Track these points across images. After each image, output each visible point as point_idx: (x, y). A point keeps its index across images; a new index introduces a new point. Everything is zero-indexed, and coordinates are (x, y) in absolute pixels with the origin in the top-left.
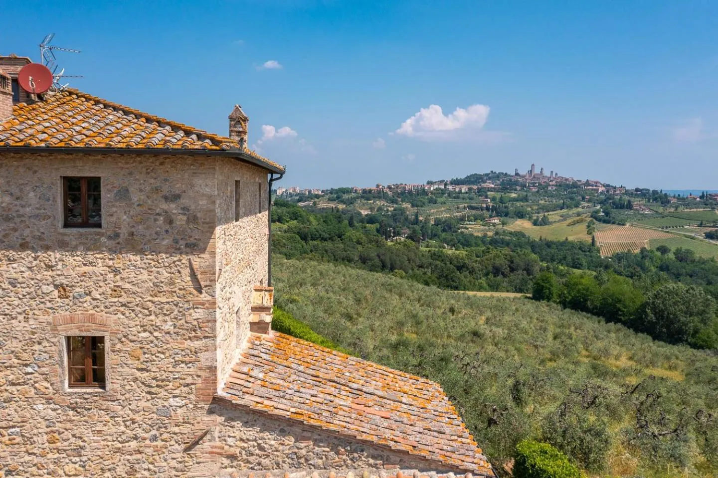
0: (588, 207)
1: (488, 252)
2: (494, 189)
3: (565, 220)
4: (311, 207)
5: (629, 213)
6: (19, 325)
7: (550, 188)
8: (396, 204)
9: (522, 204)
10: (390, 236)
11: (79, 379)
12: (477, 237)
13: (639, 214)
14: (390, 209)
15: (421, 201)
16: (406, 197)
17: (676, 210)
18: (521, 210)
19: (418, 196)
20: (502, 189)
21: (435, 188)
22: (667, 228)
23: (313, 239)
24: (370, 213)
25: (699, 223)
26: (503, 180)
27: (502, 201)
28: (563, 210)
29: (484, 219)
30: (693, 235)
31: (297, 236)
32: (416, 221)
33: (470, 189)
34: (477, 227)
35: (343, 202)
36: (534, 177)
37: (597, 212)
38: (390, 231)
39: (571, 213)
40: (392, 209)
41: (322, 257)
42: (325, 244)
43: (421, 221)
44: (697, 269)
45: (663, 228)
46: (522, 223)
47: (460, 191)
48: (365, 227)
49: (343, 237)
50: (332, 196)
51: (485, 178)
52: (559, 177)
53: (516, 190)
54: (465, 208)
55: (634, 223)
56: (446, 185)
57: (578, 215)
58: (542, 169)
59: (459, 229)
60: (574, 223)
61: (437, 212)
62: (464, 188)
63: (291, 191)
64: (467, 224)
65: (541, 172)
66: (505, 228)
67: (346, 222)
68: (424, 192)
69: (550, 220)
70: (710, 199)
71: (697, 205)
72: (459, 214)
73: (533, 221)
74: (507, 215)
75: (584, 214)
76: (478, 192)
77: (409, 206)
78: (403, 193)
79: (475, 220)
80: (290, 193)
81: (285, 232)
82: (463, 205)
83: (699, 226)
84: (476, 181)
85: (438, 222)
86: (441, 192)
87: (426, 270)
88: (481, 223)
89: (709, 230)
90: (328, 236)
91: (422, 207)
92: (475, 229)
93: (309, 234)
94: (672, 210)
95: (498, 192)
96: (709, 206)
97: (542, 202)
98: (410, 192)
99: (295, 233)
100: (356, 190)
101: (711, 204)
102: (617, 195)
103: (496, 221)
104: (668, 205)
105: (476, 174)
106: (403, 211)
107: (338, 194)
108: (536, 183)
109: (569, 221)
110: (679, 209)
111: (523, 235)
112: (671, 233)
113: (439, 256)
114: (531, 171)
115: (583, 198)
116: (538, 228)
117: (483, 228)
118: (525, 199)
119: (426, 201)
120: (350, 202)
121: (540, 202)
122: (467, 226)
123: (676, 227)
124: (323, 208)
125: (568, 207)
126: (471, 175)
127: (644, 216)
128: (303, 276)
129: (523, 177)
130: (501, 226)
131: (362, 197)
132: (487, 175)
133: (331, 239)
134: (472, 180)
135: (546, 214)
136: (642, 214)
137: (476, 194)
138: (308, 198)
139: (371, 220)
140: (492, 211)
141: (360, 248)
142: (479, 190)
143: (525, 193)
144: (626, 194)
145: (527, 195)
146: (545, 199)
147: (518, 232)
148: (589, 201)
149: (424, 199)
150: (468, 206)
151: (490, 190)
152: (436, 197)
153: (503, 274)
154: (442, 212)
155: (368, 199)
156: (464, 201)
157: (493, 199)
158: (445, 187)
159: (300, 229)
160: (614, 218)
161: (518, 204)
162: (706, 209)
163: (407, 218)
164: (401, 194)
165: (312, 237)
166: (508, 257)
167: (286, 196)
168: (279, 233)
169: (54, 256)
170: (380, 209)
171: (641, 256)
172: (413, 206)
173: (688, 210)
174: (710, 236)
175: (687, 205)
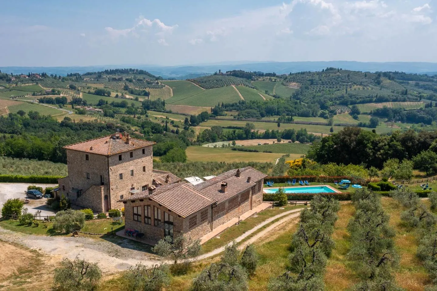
17: (17, 85)
22: (15, 98)
25: (33, 93)
30: (32, 101)
44: (44, 123)
45: (13, 98)
70: (34, 77)
71: (27, 81)
83: (33, 95)
89: (39, 97)
94: (14, 85)
96: (34, 82)
101: (35, 80)
104: (11, 82)
110: (18, 85)
112: (19, 101)
123: (20, 97)
162: (33, 84)
171: (11, 119)
173: (24, 85)
174: (41, 101)
175: (22, 81)
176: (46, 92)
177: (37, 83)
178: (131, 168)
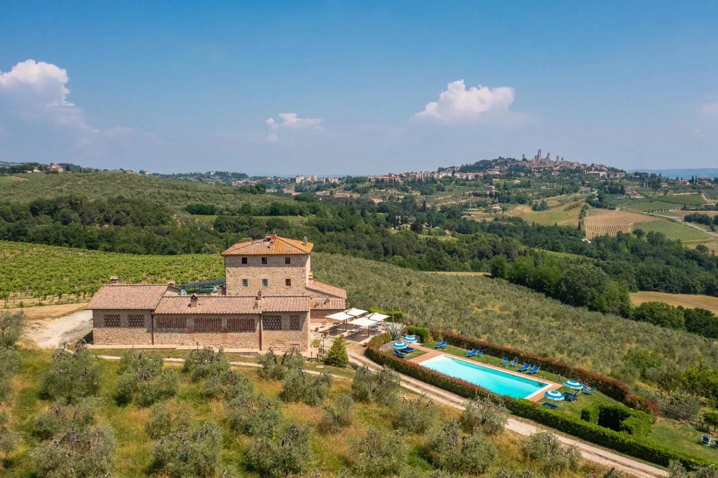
0: (586, 192)
1: (477, 239)
2: (499, 175)
3: (562, 205)
4: (329, 197)
5: (621, 197)
6: (279, 277)
7: (553, 174)
8: (407, 192)
9: (524, 190)
10: (398, 224)
11: (287, 285)
12: (478, 223)
13: (630, 198)
14: (400, 197)
15: (430, 189)
16: (416, 185)
17: (665, 194)
18: (522, 197)
19: (427, 184)
20: (506, 176)
21: (443, 176)
22: (652, 212)
23: (329, 230)
24: (382, 201)
25: (683, 206)
26: (511, 166)
27: (505, 188)
28: (563, 195)
29: (487, 205)
30: (674, 218)
31: (316, 228)
32: (424, 209)
33: (476, 176)
34: (479, 213)
35: (357, 191)
36: (541, 162)
37: (592, 197)
38: (398, 219)
39: (569, 198)
40: (403, 197)
41: (336, 246)
42: (340, 234)
43: (428, 209)
45: (649, 212)
46: (523, 209)
47: (467, 179)
48: (376, 217)
49: (354, 228)
50: (348, 185)
51: (493, 164)
52: (565, 162)
53: (520, 176)
54: (470, 195)
55: (624, 207)
56: (454, 172)
57: (575, 200)
58: (548, 154)
59: (462, 215)
60: (570, 208)
61: (444, 199)
62: (471, 176)
63: (309, 179)
64: (470, 211)
65: (547, 157)
66: (505, 213)
67: (358, 212)
68: (433, 181)
69: (548, 205)
70: (699, 183)
71: (685, 189)
72: (463, 201)
73: (532, 206)
74: (508, 201)
75: (581, 198)
76: (484, 179)
77: (419, 194)
78: (413, 182)
79: (479, 206)
80: (308, 181)
81: (306, 224)
82: (468, 193)
83: (682, 210)
84: (484, 167)
85: (444, 209)
86: (448, 180)
87: (422, 255)
88: (484, 209)
89: (689, 213)
90: (342, 227)
91: (431, 194)
92: (476, 215)
93: (326, 226)
94: (662, 194)
95: (503, 178)
96: (697, 190)
97: (543, 188)
98: (420, 181)
99: (314, 225)
100: (370, 179)
101: (699, 188)
102: (617, 179)
103: (497, 207)
104: (659, 190)
105: (485, 160)
106: (412, 199)
107: (352, 183)
108: (541, 168)
109: (566, 206)
110: (668, 193)
111: (520, 220)
112: (656, 216)
113: (434, 243)
114: (538, 156)
115: (583, 183)
116: (537, 212)
117: (484, 214)
118: (528, 185)
119: (434, 189)
120: (364, 191)
121: (542, 188)
122: (470, 213)
123: (662, 211)
124: (339, 198)
125: (567, 192)
126: (480, 161)
127: (635, 200)
128: (320, 263)
129: (530, 162)
130: (501, 213)
131: (375, 186)
132: (495, 161)
133: (344, 230)
134: (481, 166)
135: (545, 199)
136: (633, 199)
137: (482, 181)
138: (326, 187)
139: (382, 209)
140: (495, 198)
141: (368, 237)
142: (485, 177)
143: (528, 180)
144: (626, 178)
145: (529, 181)
146: (546, 185)
147: (516, 218)
148: (589, 186)
149: (433, 187)
150: (473, 194)
151: (495, 176)
152: (444, 185)
153: (487, 257)
154: (448, 199)
155: (381, 188)
156: (471, 188)
157: (498, 186)
158: (453, 175)
159: (319, 222)
160: (606, 203)
161: (521, 190)
162: (693, 193)
163: (416, 205)
164: (412, 182)
165: (328, 229)
166: (492, 243)
167: (305, 184)
168: (301, 225)
169: (284, 268)
170: (391, 197)
171: (617, 239)
172: (422, 194)
173: (676, 194)
174: (688, 219)
175: (676, 190)
176: (706, 206)
177: (700, 192)
178: (263, 277)
